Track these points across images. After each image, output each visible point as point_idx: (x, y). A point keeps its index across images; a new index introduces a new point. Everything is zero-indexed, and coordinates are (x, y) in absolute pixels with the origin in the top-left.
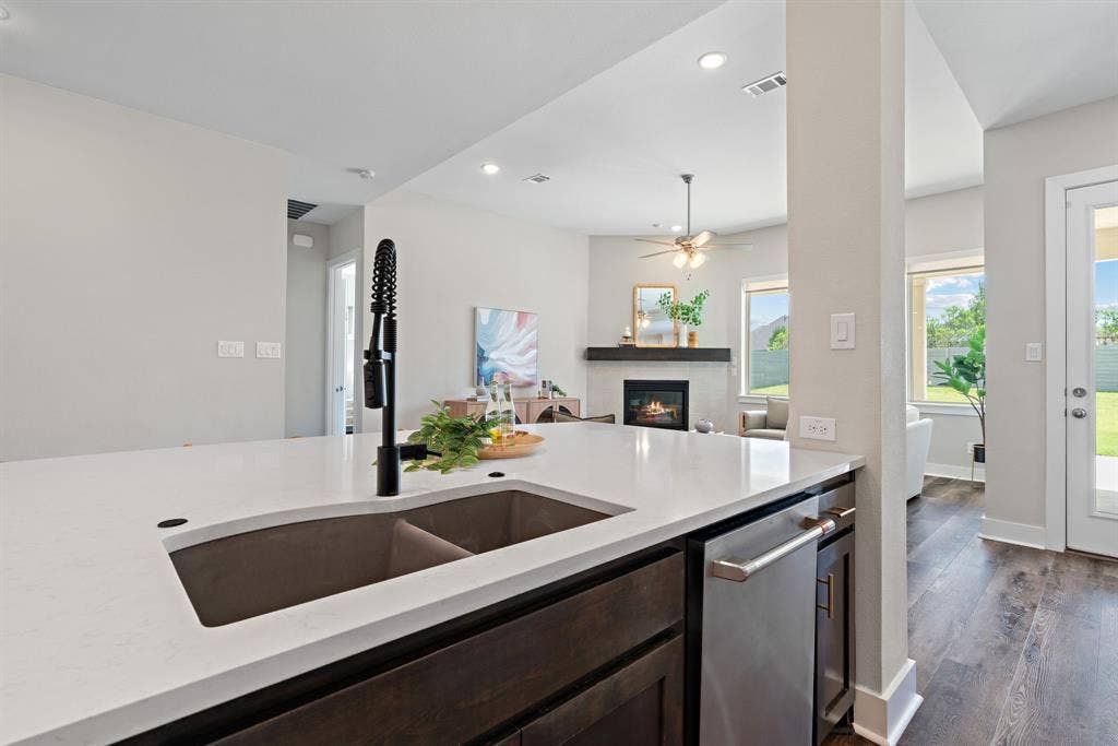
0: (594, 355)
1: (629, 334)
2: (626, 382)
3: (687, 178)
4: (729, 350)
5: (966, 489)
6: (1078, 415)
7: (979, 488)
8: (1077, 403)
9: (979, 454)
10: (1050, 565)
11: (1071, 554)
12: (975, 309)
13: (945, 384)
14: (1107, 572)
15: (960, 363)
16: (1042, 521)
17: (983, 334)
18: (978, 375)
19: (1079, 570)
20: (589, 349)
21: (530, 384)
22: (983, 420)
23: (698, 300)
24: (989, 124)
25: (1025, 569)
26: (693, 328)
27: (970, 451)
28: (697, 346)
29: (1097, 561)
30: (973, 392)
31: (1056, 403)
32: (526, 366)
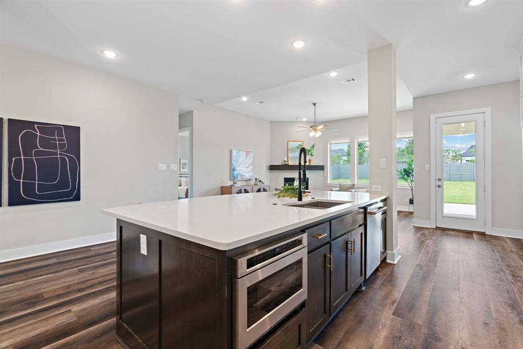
0: (272, 168)
1: (286, 160)
2: (285, 178)
3: (314, 104)
4: (324, 166)
5: (407, 213)
6: (439, 187)
7: (412, 213)
8: (439, 183)
9: (411, 202)
10: (431, 231)
11: (437, 228)
12: (407, 148)
13: (400, 178)
14: (446, 232)
15: (405, 171)
16: (429, 219)
17: (412, 161)
18: (411, 175)
19: (439, 232)
20: (271, 166)
21: (250, 180)
22: (412, 190)
23: (313, 147)
24: (415, 96)
25: (425, 232)
26: (311, 157)
27: (408, 201)
28: (312, 164)
29: (444, 229)
30: (409, 181)
31: (433, 183)
32: (249, 172)
